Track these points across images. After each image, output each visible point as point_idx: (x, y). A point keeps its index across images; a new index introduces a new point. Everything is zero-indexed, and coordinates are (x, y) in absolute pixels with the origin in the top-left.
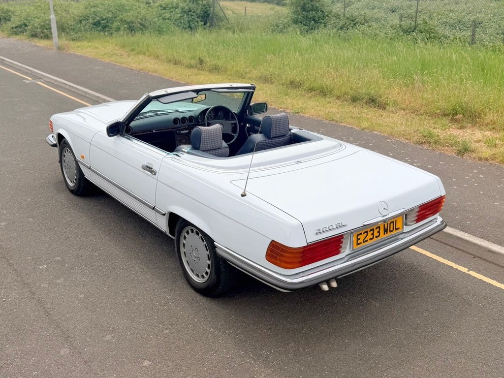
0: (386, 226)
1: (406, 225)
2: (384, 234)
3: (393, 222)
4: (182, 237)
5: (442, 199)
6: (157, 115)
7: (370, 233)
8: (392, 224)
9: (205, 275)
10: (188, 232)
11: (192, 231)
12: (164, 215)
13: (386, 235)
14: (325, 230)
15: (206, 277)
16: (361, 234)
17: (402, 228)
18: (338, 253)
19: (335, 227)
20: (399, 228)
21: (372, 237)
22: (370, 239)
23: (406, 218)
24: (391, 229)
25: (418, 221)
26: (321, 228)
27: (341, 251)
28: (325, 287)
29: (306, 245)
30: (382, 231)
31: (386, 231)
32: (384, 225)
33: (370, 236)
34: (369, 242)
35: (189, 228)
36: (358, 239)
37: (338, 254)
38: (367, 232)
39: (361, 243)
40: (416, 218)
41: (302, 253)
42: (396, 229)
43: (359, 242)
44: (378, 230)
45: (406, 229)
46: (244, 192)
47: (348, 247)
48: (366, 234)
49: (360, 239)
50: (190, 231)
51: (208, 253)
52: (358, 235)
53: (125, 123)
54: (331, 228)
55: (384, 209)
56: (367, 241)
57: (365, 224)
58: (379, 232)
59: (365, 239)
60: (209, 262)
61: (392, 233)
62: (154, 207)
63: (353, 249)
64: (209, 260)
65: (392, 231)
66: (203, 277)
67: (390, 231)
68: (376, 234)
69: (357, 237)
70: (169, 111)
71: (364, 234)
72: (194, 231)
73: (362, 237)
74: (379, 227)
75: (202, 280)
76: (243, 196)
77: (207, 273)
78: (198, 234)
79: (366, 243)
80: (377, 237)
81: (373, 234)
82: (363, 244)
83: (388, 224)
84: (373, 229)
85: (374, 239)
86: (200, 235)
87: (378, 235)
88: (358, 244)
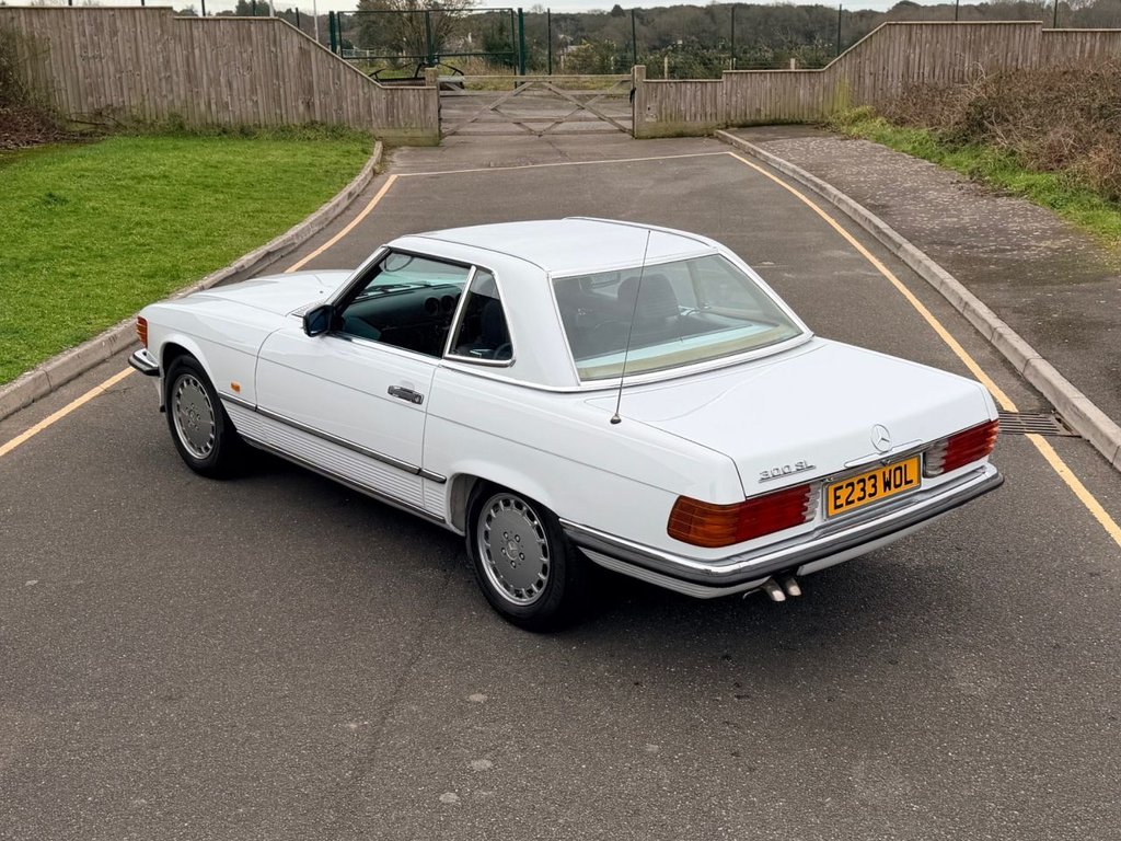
0: (887, 476)
1: (926, 476)
2: (885, 490)
3: (900, 468)
5: (994, 427)
6: (388, 294)
7: (858, 487)
8: (898, 471)
9: (535, 588)
10: (496, 507)
11: (507, 504)
12: (443, 482)
13: (888, 493)
14: (776, 473)
15: (538, 592)
16: (841, 487)
17: (919, 481)
18: (801, 521)
19: (794, 469)
20: (911, 482)
21: (862, 494)
22: (859, 499)
23: (924, 462)
24: (898, 483)
25: (948, 468)
26: (769, 469)
27: (807, 518)
28: (778, 596)
29: (744, 500)
30: (880, 485)
31: (887, 484)
32: (884, 473)
33: (858, 493)
34: (857, 504)
35: (499, 499)
36: (837, 498)
37: (802, 523)
38: (852, 484)
39: (842, 505)
40: (943, 462)
41: (736, 515)
42: (907, 483)
43: (839, 502)
44: (873, 481)
45: (927, 484)
46: (616, 415)
47: (818, 510)
48: (850, 488)
49: (839, 497)
50: (501, 503)
51: (544, 541)
52: (836, 489)
53: (337, 307)
54: (787, 470)
55: (883, 439)
56: (853, 502)
57: (849, 465)
58: (874, 486)
59: (848, 498)
60: (546, 560)
61: (899, 490)
62: (420, 470)
63: (828, 516)
64: (546, 556)
65: (900, 485)
66: (530, 592)
67: (896, 486)
68: (869, 490)
69: (835, 494)
70: (412, 287)
71: (847, 486)
72: (512, 502)
73: (843, 493)
74: (874, 477)
75: (529, 599)
76: (613, 422)
77: (539, 584)
78: (519, 506)
79: (852, 506)
80: (871, 495)
81: (863, 490)
82: (845, 508)
83: (890, 471)
84: (863, 481)
85: (868, 500)
86: (525, 508)
87: (872, 491)
88: (836, 507)
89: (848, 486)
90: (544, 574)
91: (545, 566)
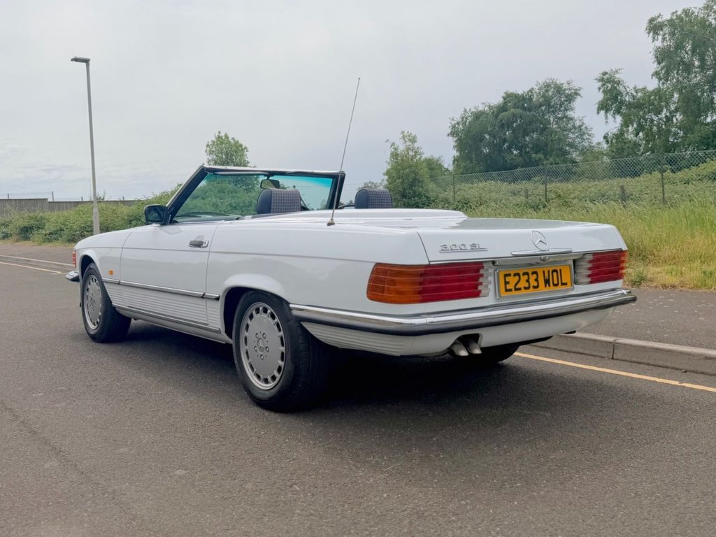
0: (546, 275)
1: (576, 283)
2: (546, 286)
3: (556, 271)
4: (244, 327)
5: (624, 255)
7: (524, 278)
8: (555, 274)
10: (252, 316)
12: (218, 299)
13: (548, 288)
14: (454, 248)
15: (278, 376)
16: (509, 275)
17: (573, 286)
18: (477, 294)
19: (468, 247)
20: (566, 284)
21: (527, 285)
22: (525, 288)
23: (575, 272)
24: (556, 282)
25: (593, 280)
26: (449, 245)
27: (483, 294)
28: (463, 353)
29: (427, 263)
30: (541, 280)
31: (547, 282)
32: (544, 272)
33: (523, 284)
34: (523, 292)
35: (253, 306)
36: (506, 283)
37: (478, 297)
38: (518, 275)
39: (510, 290)
40: (591, 273)
41: (420, 275)
42: (563, 284)
43: (509, 287)
44: (535, 276)
45: (578, 289)
47: (491, 287)
48: (517, 277)
49: (508, 283)
50: (254, 312)
51: (282, 333)
52: (505, 275)
54: (462, 247)
55: (541, 241)
56: (520, 289)
58: (536, 280)
59: (516, 285)
60: (283, 349)
61: (556, 288)
62: (204, 294)
63: (500, 296)
64: (283, 345)
65: (557, 285)
66: (273, 378)
67: (554, 285)
68: (533, 283)
69: (505, 279)
73: (512, 281)
74: (536, 273)
75: (272, 383)
77: (279, 369)
78: (266, 309)
79: (519, 292)
80: (534, 287)
81: (528, 281)
82: (514, 293)
83: (549, 271)
84: (527, 274)
85: (531, 290)
86: (269, 311)
87: (536, 284)
88: (507, 290)
89: (515, 275)
90: (282, 359)
91: (282, 353)
